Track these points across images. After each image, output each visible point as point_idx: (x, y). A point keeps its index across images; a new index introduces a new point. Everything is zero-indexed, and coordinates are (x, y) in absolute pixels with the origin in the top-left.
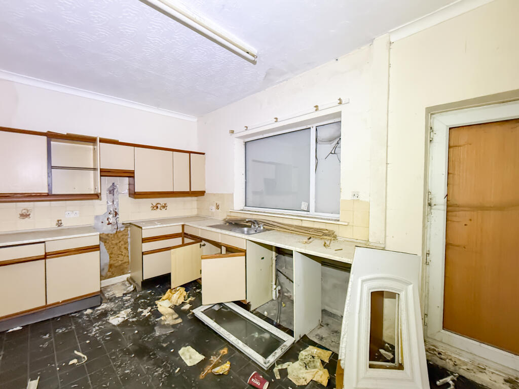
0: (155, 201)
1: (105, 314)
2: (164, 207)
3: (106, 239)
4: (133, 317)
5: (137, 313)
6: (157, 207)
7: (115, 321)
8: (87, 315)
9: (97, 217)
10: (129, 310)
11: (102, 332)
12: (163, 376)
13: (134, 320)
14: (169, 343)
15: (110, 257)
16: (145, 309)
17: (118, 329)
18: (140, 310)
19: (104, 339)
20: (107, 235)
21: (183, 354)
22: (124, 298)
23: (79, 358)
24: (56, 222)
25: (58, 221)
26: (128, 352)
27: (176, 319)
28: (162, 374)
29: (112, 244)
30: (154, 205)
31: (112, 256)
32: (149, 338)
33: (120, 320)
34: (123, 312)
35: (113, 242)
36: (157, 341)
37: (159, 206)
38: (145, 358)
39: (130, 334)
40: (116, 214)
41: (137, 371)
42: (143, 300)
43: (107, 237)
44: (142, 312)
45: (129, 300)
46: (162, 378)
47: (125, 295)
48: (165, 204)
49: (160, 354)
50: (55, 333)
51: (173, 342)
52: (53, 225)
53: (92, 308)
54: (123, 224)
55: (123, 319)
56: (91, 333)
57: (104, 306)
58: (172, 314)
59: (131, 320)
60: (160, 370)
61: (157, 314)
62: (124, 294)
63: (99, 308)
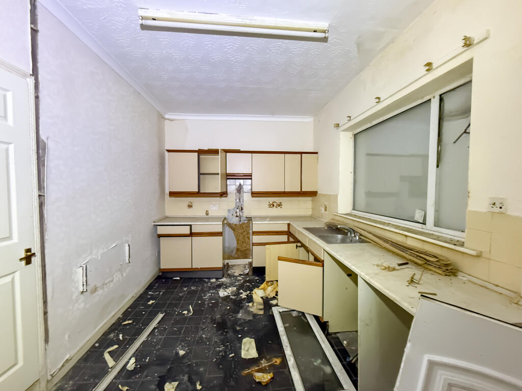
0: (271, 200)
1: (219, 286)
2: (280, 205)
3: (235, 228)
4: (234, 295)
5: (239, 293)
6: (273, 205)
7: (222, 293)
8: (212, 282)
9: (229, 211)
10: (235, 288)
11: (211, 299)
12: (221, 354)
13: (234, 297)
14: (242, 328)
15: (237, 243)
16: (246, 291)
17: (220, 301)
18: (241, 291)
19: (208, 305)
20: (236, 225)
21: (245, 343)
22: (238, 278)
23: (189, 311)
24: (205, 212)
25: (207, 211)
26: (213, 321)
27: (261, 309)
28: (221, 351)
29: (239, 232)
30: (271, 203)
31: (239, 242)
32: (232, 317)
33: (226, 294)
34: (230, 289)
36: (236, 322)
37: (275, 204)
38: (220, 332)
39: (224, 308)
40: (242, 209)
41: (209, 339)
42: (248, 284)
44: (242, 293)
45: (240, 280)
46: (219, 355)
48: (280, 203)
49: (230, 334)
50: (190, 288)
51: (246, 329)
52: (203, 214)
53: (217, 279)
54: (246, 217)
55: (227, 294)
56: (205, 296)
57: (224, 280)
58: (260, 304)
59: (231, 297)
60: (222, 348)
61: (250, 299)
62: (240, 275)
63: (220, 280)
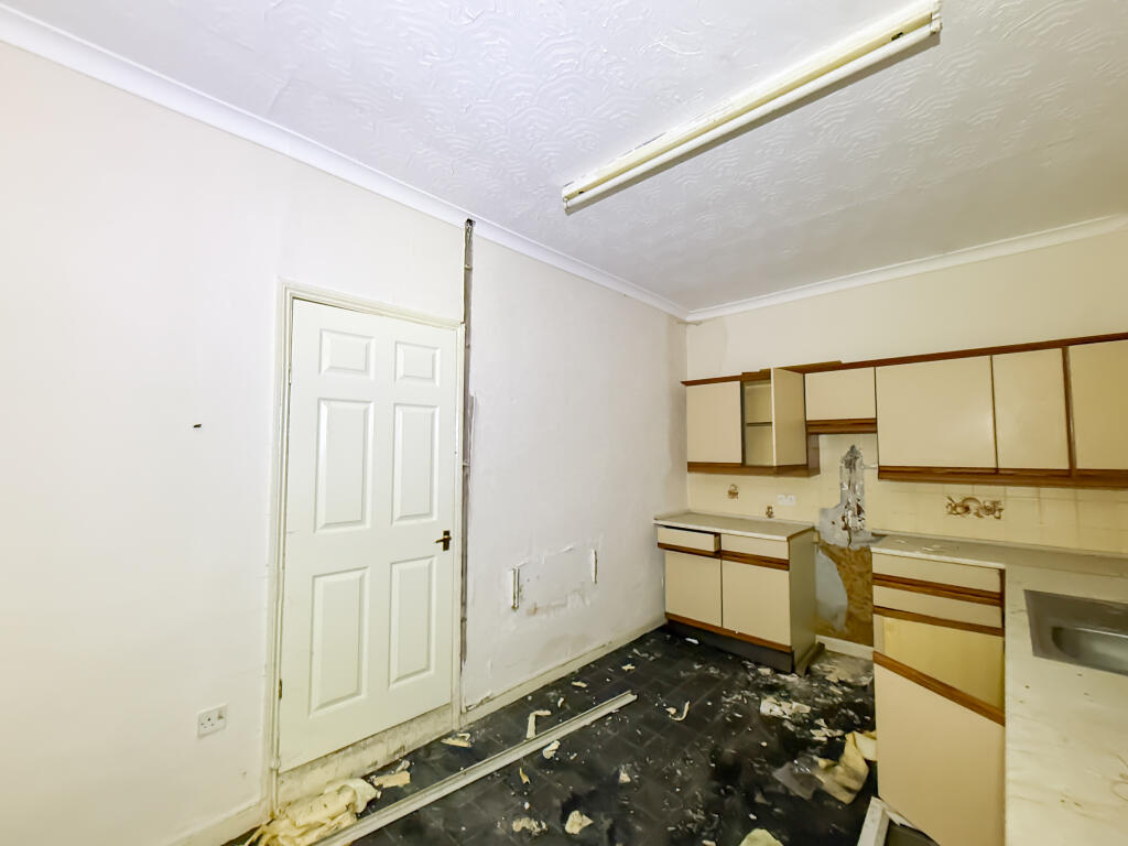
0: (959, 491)
1: (771, 689)
2: (993, 509)
3: (841, 558)
4: (796, 724)
5: (811, 722)
6: (967, 509)
7: (768, 706)
8: (759, 675)
9: (824, 511)
10: (807, 709)
11: (736, 708)
12: (690, 825)
13: (791, 728)
14: (770, 804)
15: (849, 598)
16: (830, 726)
17: (755, 720)
18: (821, 722)
19: (724, 718)
20: (842, 550)
22: (832, 688)
23: (679, 712)
24: (765, 510)
25: (769, 508)
26: (715, 754)
27: (849, 790)
28: (693, 821)
29: (853, 571)
30: (958, 500)
31: (853, 596)
32: (760, 769)
33: (777, 711)
34: (795, 704)
35: (854, 567)
36: (763, 783)
37: (973, 506)
38: (715, 784)
39: (753, 739)
40: (860, 510)
41: (684, 785)
42: (851, 713)
43: (841, 555)
44: (819, 727)
45: (834, 695)
46: (685, 825)
47: (842, 683)
48: (994, 503)
49: (735, 802)
50: (707, 669)
51: (777, 810)
52: (761, 514)
53: (777, 671)
54: (873, 534)
55: (781, 714)
56: (727, 697)
57: (792, 679)
58: (856, 776)
59: (786, 724)
60: (700, 816)
61: (834, 751)
62: (840, 682)
63: (783, 677)
